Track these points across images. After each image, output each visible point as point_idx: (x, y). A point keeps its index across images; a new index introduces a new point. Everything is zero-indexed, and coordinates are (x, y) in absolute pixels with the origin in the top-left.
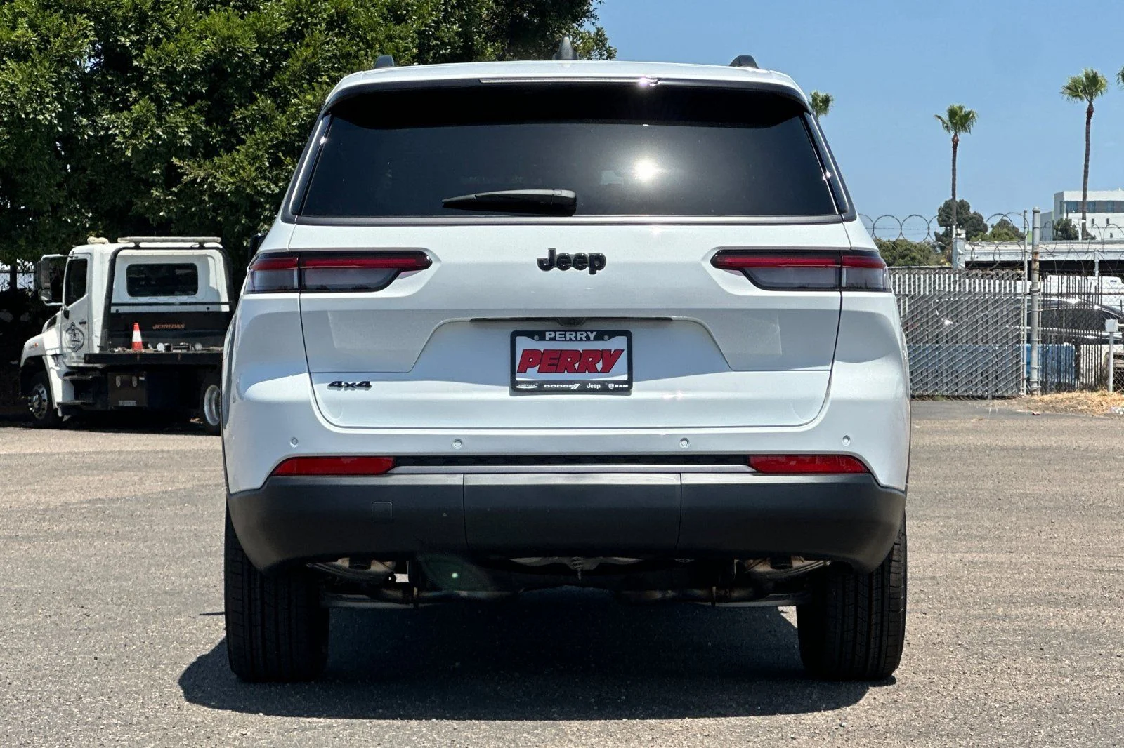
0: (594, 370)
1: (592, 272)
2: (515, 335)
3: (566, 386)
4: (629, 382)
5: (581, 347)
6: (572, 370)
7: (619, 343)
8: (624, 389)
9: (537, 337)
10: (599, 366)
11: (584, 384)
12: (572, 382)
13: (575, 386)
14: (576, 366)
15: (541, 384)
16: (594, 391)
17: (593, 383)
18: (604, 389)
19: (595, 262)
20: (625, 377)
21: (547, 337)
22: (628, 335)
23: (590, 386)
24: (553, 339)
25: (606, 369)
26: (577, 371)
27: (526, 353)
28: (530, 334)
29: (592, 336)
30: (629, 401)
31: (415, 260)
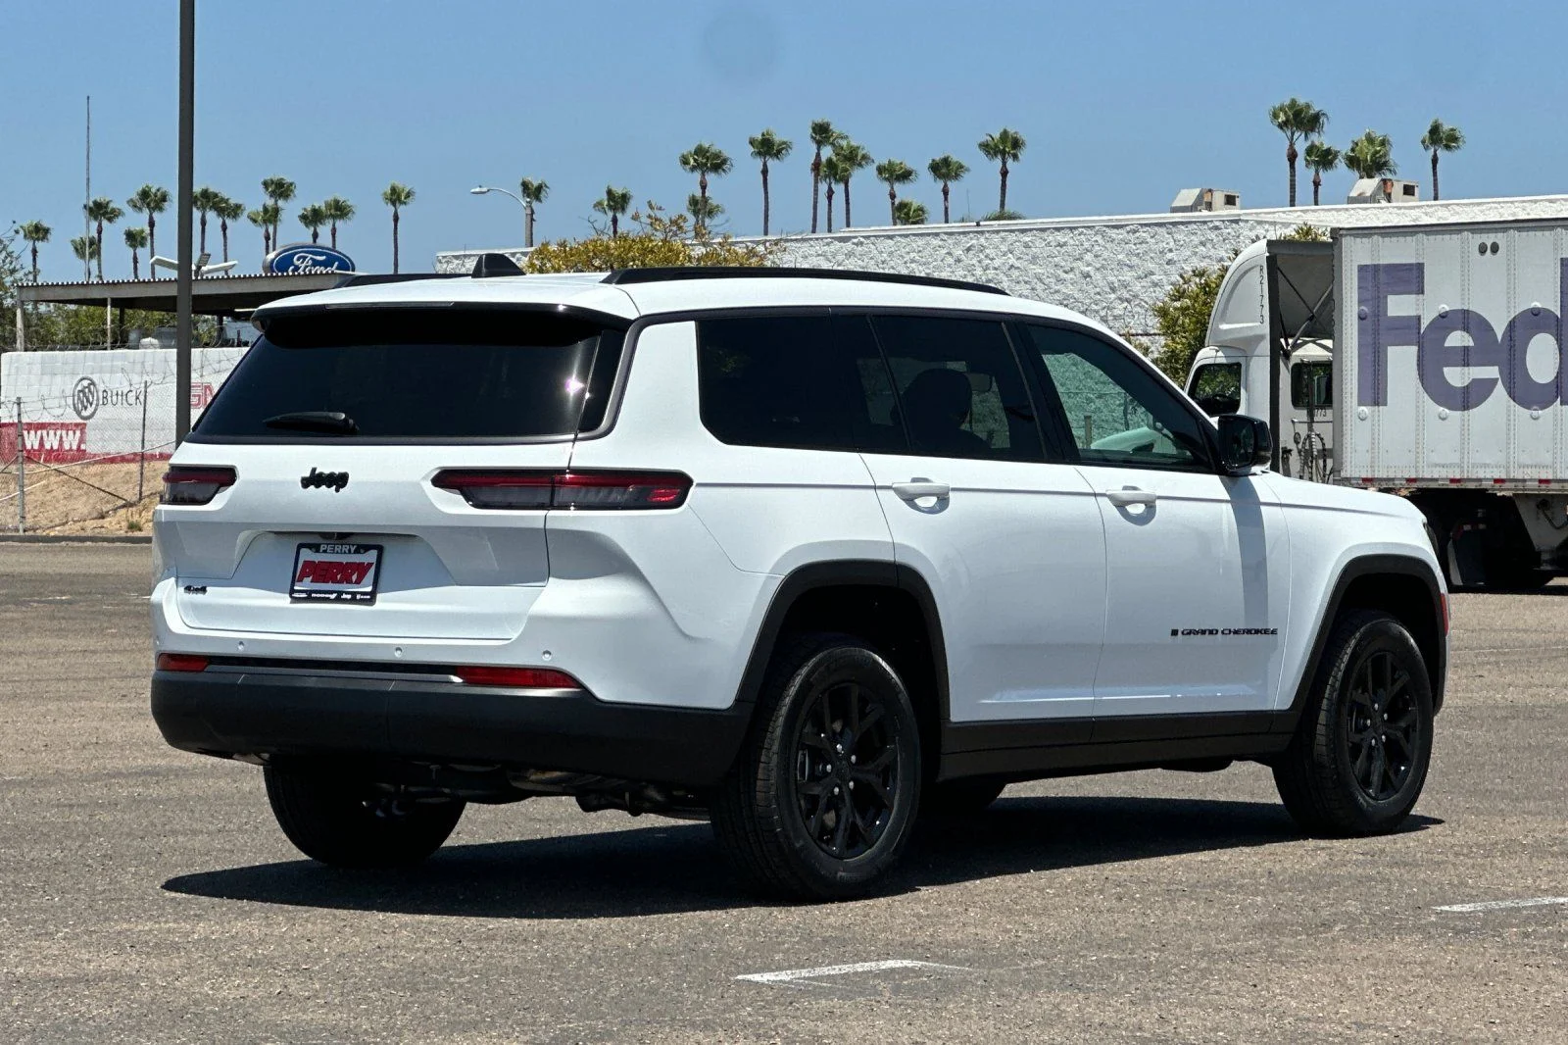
0: (349, 582)
1: (337, 490)
2: (301, 546)
3: (327, 596)
4: (373, 595)
5: (345, 559)
6: (335, 581)
7: (370, 557)
8: (370, 599)
9: (314, 550)
10: (354, 578)
11: (340, 593)
12: (331, 592)
13: (333, 596)
14: (339, 577)
15: (309, 592)
16: (345, 601)
17: (347, 593)
18: (353, 600)
19: (339, 481)
20: (369, 589)
21: (322, 549)
22: (380, 549)
23: (344, 596)
24: (325, 551)
25: (358, 582)
26: (338, 582)
27: (307, 564)
28: (309, 546)
29: (353, 549)
30: (372, 611)
31: (225, 476)
